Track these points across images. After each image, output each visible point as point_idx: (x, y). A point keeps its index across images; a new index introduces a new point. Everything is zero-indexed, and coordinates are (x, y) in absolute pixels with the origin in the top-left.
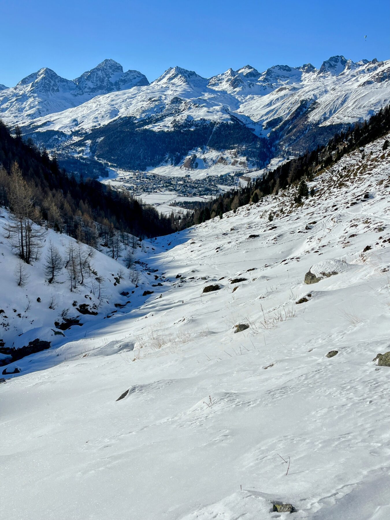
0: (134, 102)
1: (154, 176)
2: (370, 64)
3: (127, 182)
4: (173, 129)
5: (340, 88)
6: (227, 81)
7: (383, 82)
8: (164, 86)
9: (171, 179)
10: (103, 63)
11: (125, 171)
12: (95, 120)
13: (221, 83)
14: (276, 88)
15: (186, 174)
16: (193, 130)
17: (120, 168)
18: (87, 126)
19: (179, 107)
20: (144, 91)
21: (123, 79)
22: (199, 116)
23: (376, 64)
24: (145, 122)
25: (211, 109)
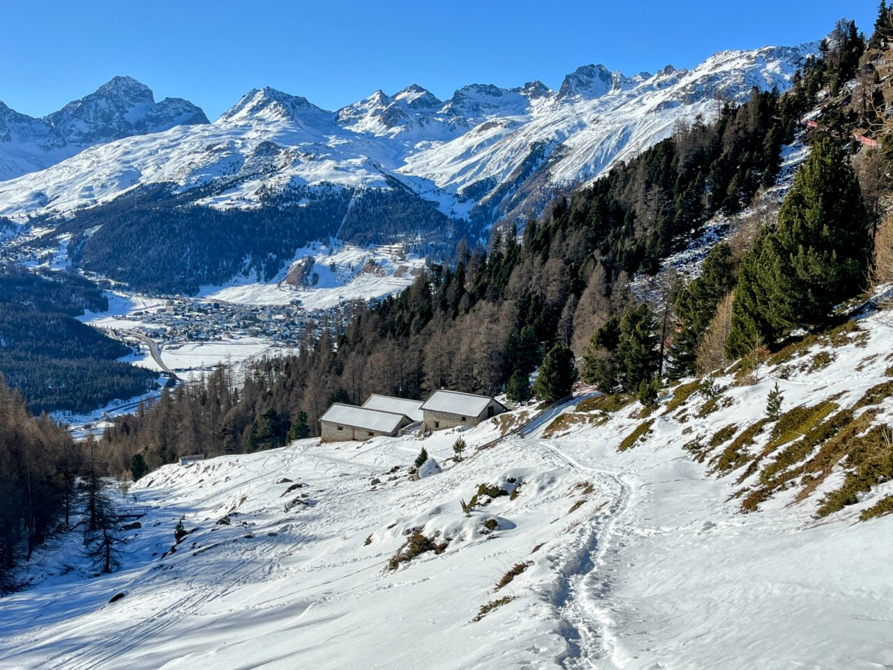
0: (174, 154)
1: (217, 306)
2: (661, 75)
3: (152, 320)
4: (259, 205)
5: (609, 118)
6: (374, 115)
7: (696, 104)
8: (241, 123)
9: (256, 310)
10: (110, 83)
11: (150, 297)
12: (87, 193)
13: (361, 118)
14: (475, 126)
15: (291, 299)
16: (304, 205)
17: (137, 291)
18: (67, 205)
19: (273, 161)
20: (196, 133)
21: (154, 115)
22: (316, 177)
23: (673, 75)
24: (196, 193)
25: (343, 164)
